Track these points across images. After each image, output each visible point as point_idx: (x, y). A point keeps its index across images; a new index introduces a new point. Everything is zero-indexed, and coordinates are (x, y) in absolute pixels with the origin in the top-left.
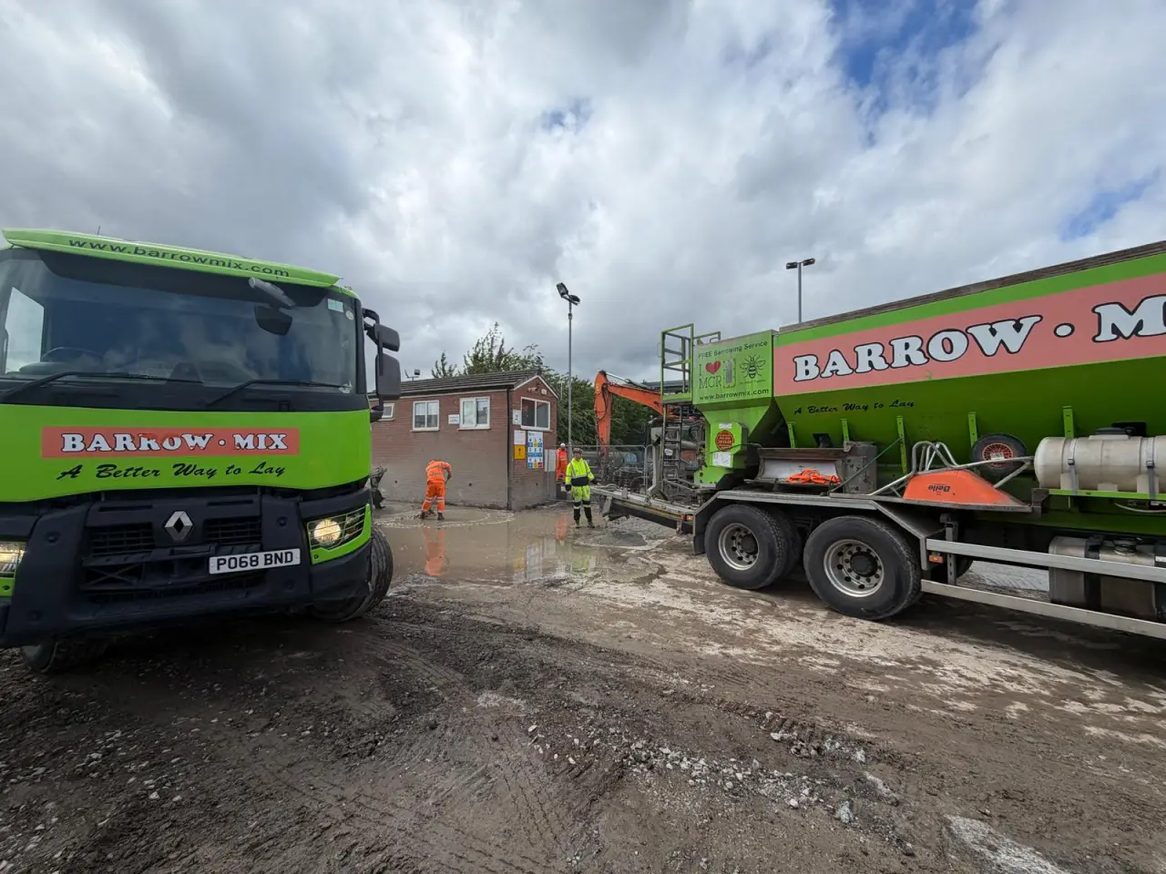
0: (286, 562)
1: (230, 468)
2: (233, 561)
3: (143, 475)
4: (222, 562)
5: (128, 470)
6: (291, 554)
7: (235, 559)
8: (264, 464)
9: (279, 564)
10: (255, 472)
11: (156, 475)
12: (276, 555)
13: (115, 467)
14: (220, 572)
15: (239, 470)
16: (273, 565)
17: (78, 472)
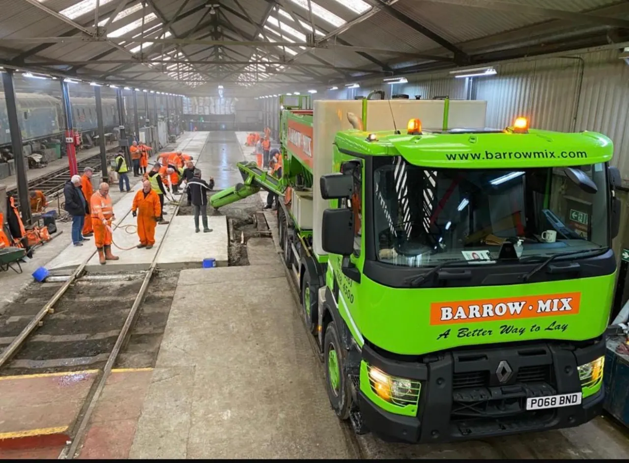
0: (573, 402)
1: (533, 327)
2: (541, 401)
3: (483, 334)
4: (534, 402)
5: (475, 331)
6: (576, 396)
7: (542, 400)
8: (554, 323)
9: (568, 404)
10: (549, 329)
11: (490, 334)
12: (567, 397)
13: (467, 329)
14: (533, 408)
15: (539, 328)
16: (564, 405)
17: (448, 334)
